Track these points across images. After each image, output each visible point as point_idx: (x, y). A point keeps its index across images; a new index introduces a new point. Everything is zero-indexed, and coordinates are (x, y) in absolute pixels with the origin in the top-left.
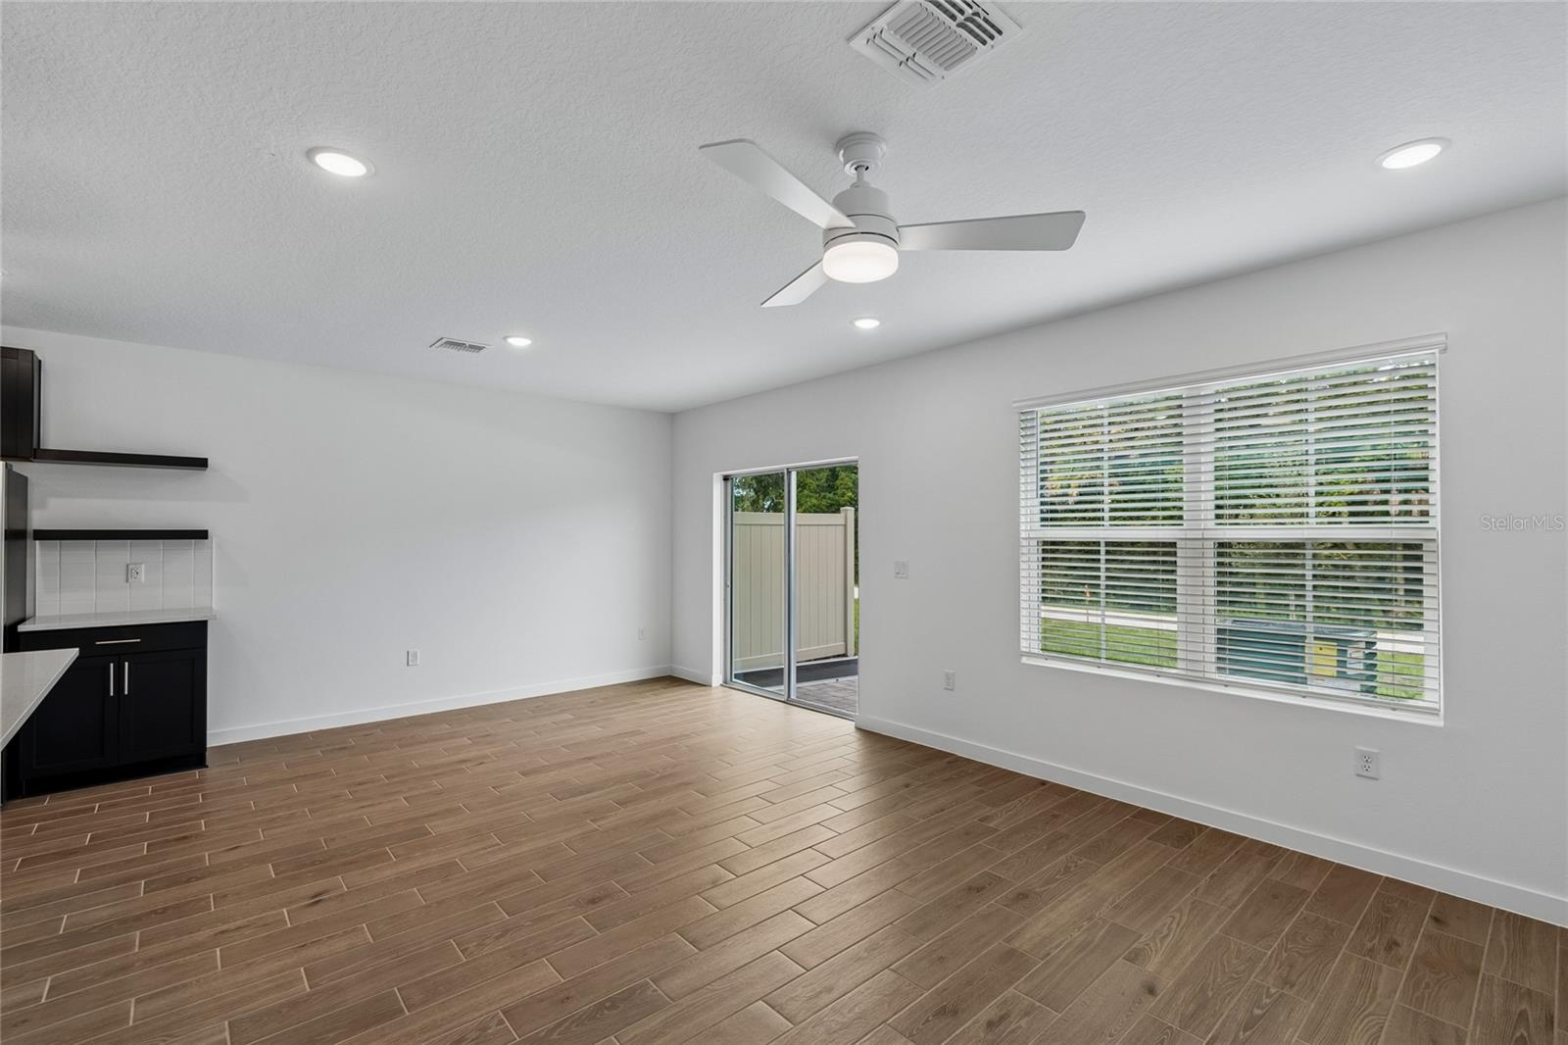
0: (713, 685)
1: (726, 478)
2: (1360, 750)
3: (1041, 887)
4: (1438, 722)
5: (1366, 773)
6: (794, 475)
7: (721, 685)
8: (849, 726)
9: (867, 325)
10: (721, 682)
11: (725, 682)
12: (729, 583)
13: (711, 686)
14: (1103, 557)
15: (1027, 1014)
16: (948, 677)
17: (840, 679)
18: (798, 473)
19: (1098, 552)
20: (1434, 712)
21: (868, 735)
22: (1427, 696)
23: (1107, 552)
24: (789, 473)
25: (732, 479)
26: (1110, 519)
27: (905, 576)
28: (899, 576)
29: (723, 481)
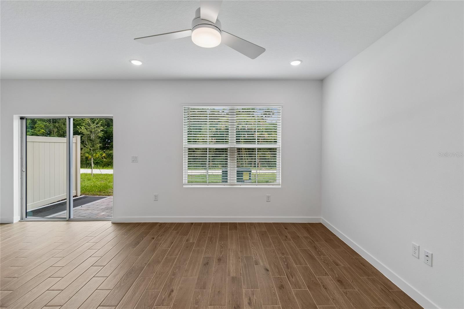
0: (14, 222)
1: (22, 118)
2: (268, 196)
3: (221, 255)
4: (280, 187)
5: (268, 201)
6: (72, 120)
8: (109, 224)
9: (137, 63)
10: (20, 220)
11: (22, 219)
12: (24, 170)
13: (13, 223)
14: (208, 153)
15: (253, 294)
16: (156, 196)
17: (83, 206)
18: (74, 120)
19: (206, 152)
20: (279, 185)
21: (119, 225)
22: (277, 181)
23: (209, 151)
24: (69, 119)
25: (26, 119)
26: (209, 142)
27: (136, 162)
28: (134, 162)
29: (20, 120)
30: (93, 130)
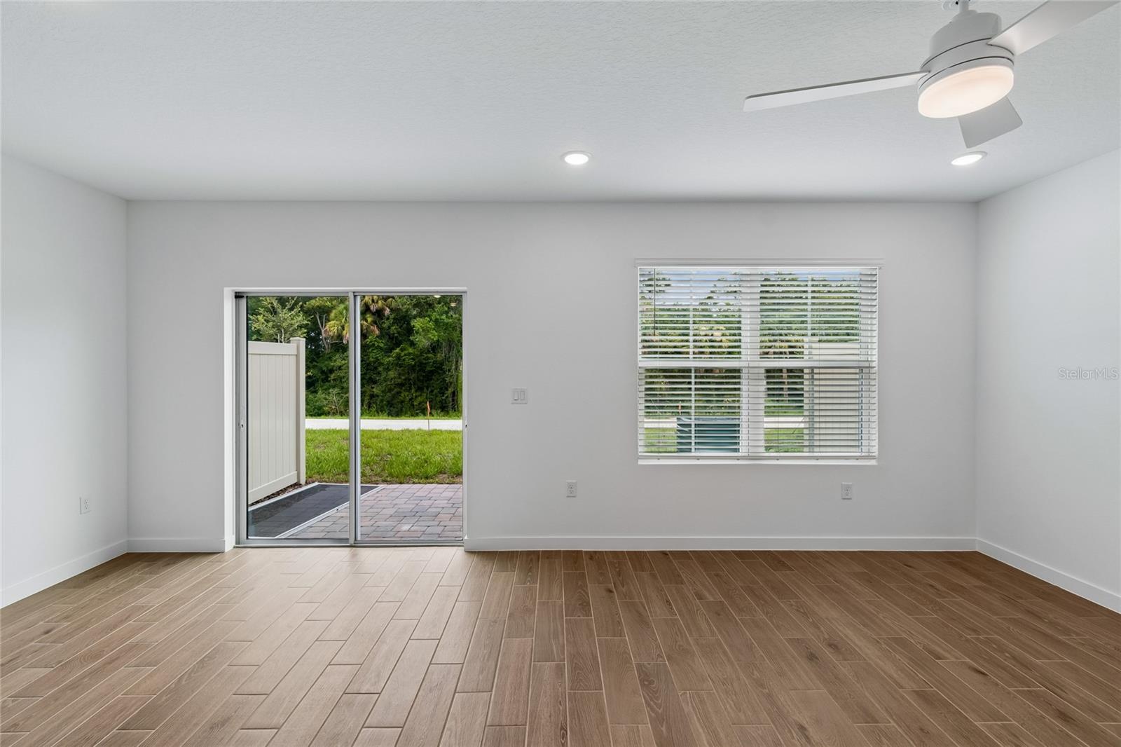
1: (238, 296)
2: (844, 485)
4: (873, 462)
5: (847, 497)
6: (359, 300)
7: (234, 547)
10: (234, 544)
11: (238, 542)
12: (243, 422)
13: (223, 552)
14: (693, 380)
16: (571, 486)
18: (362, 299)
19: (690, 377)
20: (872, 458)
23: (696, 377)
24: (355, 296)
25: (247, 297)
26: (694, 353)
27: (524, 402)
28: (517, 401)
29: (234, 299)
30: (285, 325)
